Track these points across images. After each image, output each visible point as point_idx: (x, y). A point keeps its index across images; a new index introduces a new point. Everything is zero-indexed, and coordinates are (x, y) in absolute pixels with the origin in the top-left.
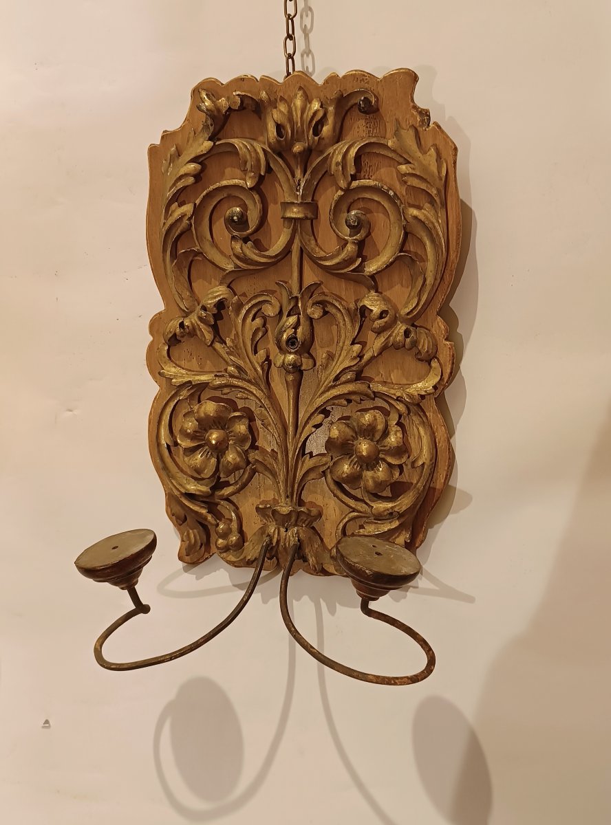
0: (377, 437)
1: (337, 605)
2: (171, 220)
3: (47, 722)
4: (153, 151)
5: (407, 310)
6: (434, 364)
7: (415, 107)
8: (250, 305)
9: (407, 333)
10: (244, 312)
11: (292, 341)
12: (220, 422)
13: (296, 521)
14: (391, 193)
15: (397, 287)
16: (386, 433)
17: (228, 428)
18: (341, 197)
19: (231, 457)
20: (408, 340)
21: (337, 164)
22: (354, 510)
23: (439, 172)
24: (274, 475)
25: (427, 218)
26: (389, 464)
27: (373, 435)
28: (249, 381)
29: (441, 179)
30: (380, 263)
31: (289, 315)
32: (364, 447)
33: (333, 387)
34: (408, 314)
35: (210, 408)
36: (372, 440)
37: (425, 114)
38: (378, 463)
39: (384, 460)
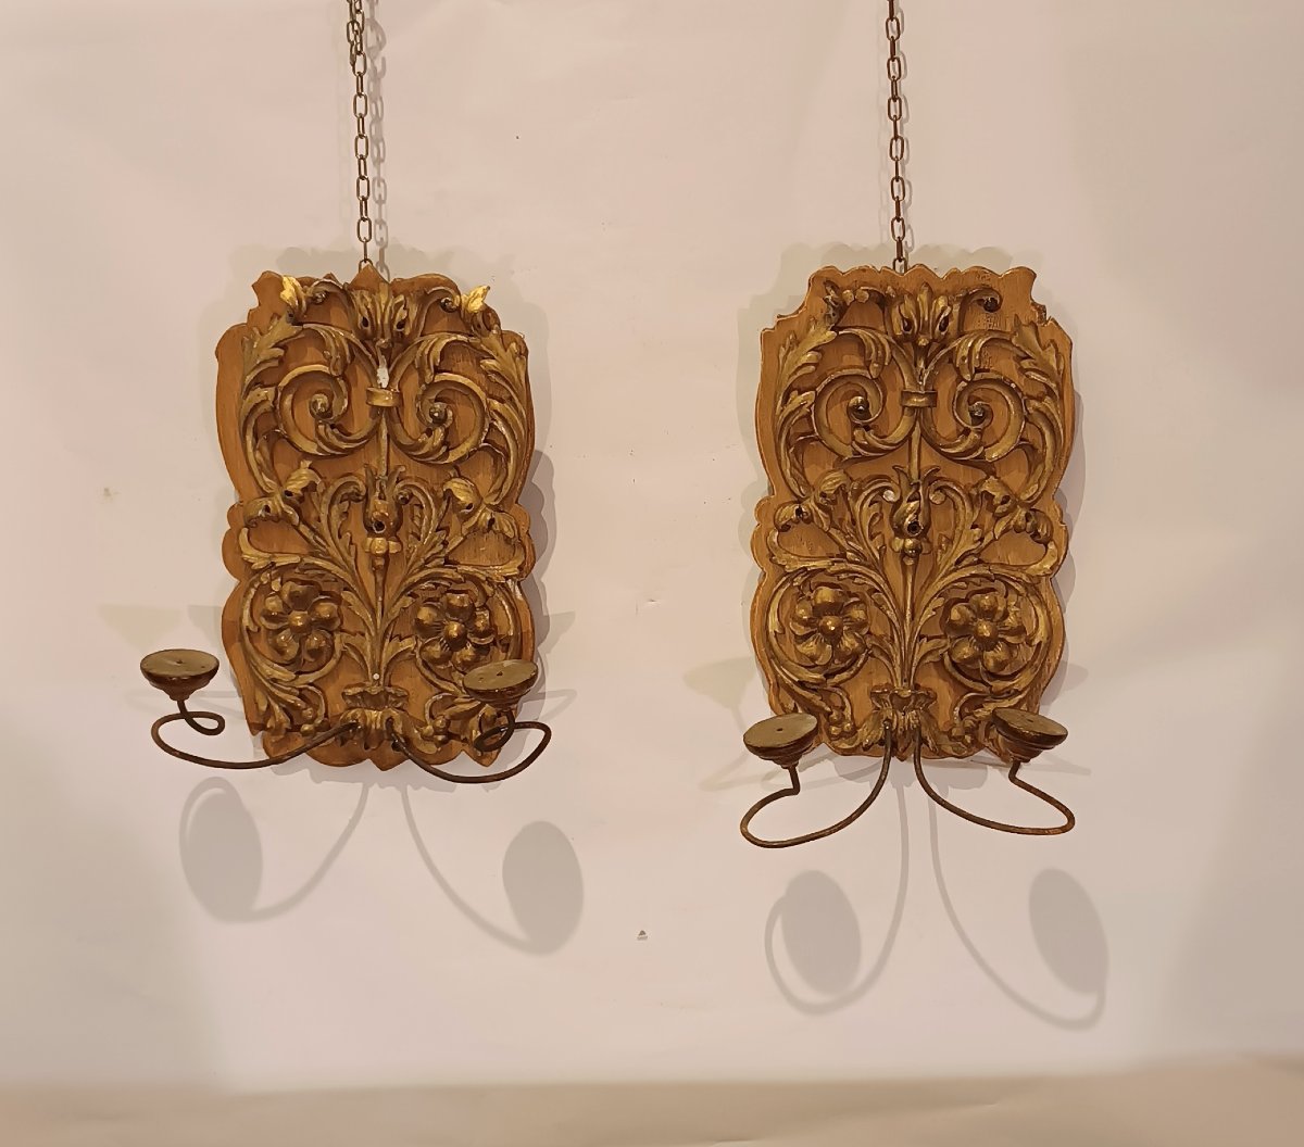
0: (998, 617)
1: (950, 789)
2: (790, 408)
3: (643, 933)
4: (766, 337)
5: (1028, 496)
6: (1051, 547)
7: (1034, 304)
8: (869, 491)
9: (1028, 517)
10: (862, 497)
11: (913, 527)
12: (836, 609)
13: (914, 704)
14: (1013, 385)
15: (1015, 473)
16: (1006, 615)
17: (844, 614)
18: (964, 388)
19: (848, 642)
20: (1029, 524)
21: (963, 358)
22: (971, 690)
23: (1058, 366)
24: (890, 659)
25: (1048, 409)
26: (1008, 644)
27: (994, 617)
28: (869, 567)
29: (1059, 373)
30: (1000, 451)
31: (909, 501)
32: (985, 629)
33: (955, 570)
34: (1028, 499)
35: (826, 594)
36: (992, 621)
37: (1042, 309)
38: (997, 643)
39: (1003, 640)
